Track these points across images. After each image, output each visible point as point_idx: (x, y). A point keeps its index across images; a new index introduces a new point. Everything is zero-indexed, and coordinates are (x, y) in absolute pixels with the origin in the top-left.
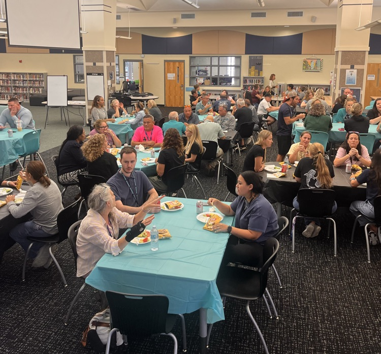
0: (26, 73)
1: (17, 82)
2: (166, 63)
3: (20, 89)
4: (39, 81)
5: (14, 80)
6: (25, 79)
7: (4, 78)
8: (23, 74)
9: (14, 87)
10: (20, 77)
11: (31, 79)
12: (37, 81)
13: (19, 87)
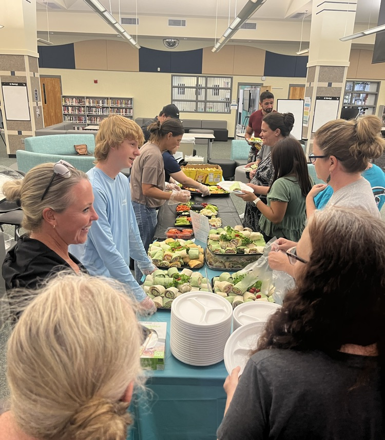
0: (108, 98)
1: (94, 109)
2: (292, 88)
3: (98, 120)
4: (126, 109)
5: (89, 107)
6: (106, 105)
7: (74, 104)
8: (103, 99)
9: (88, 116)
10: (98, 103)
11: (115, 106)
12: (123, 108)
13: (96, 116)
